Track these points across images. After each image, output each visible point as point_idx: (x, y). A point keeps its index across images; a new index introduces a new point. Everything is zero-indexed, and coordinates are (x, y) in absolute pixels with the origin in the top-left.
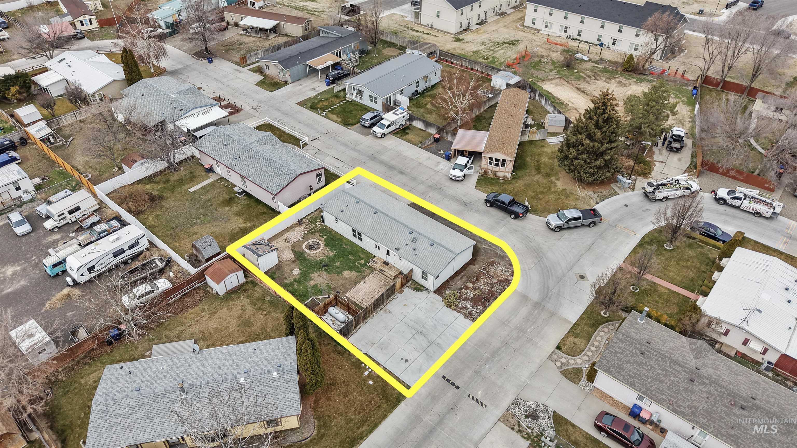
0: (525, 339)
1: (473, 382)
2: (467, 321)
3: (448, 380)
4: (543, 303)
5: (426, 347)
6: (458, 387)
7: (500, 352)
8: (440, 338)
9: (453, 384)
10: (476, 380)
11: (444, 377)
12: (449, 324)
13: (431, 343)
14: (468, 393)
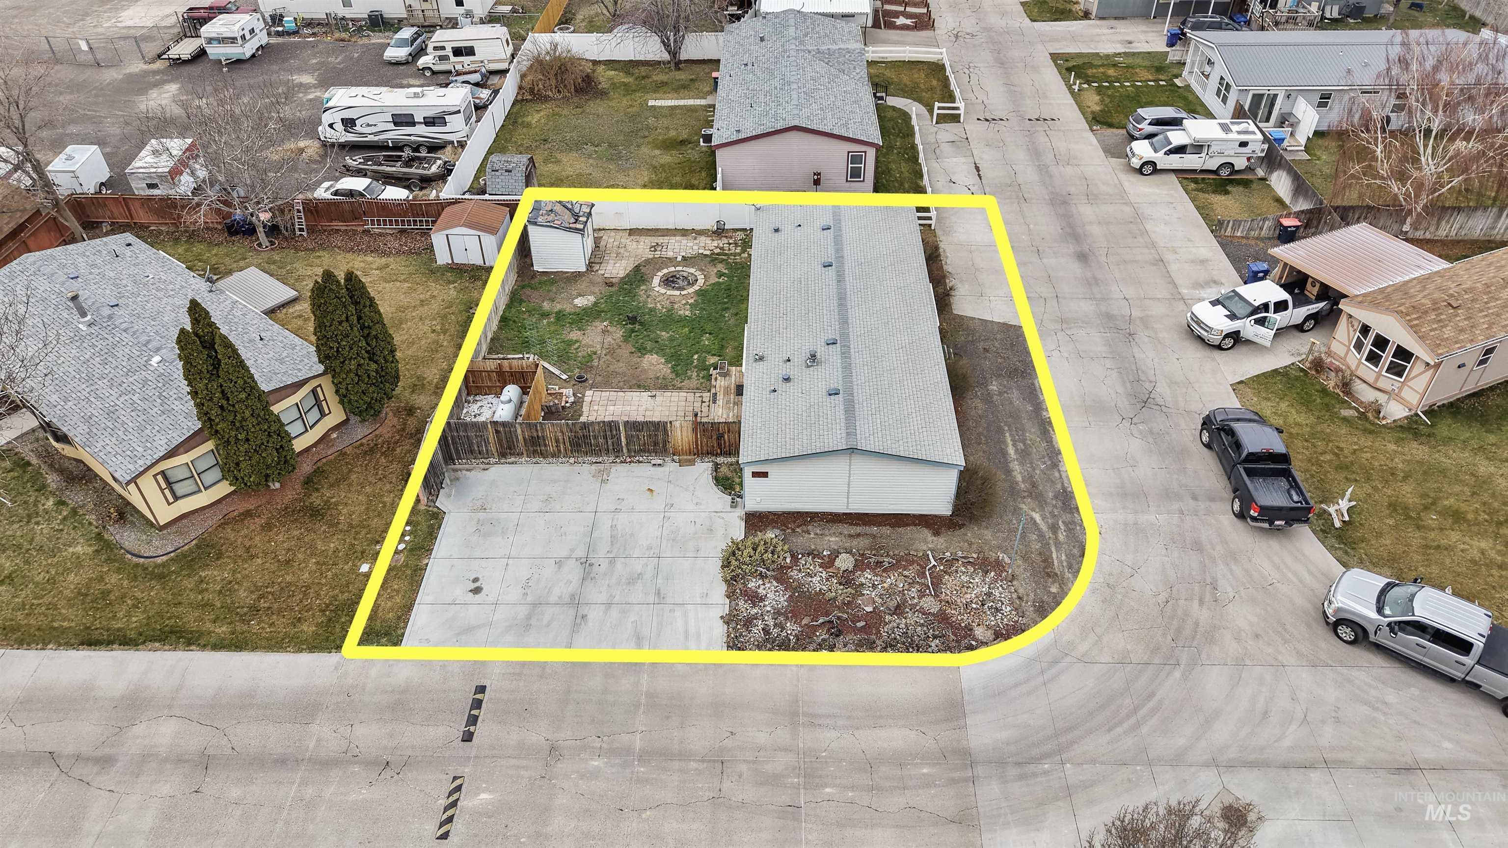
0: (785, 799)
1: (513, 762)
2: (720, 629)
3: (477, 704)
4: (980, 770)
5: (553, 599)
6: (468, 737)
7: (676, 765)
8: (606, 611)
9: (473, 720)
10: (524, 763)
11: (481, 689)
12: (669, 600)
13: (575, 602)
14: (467, 770)
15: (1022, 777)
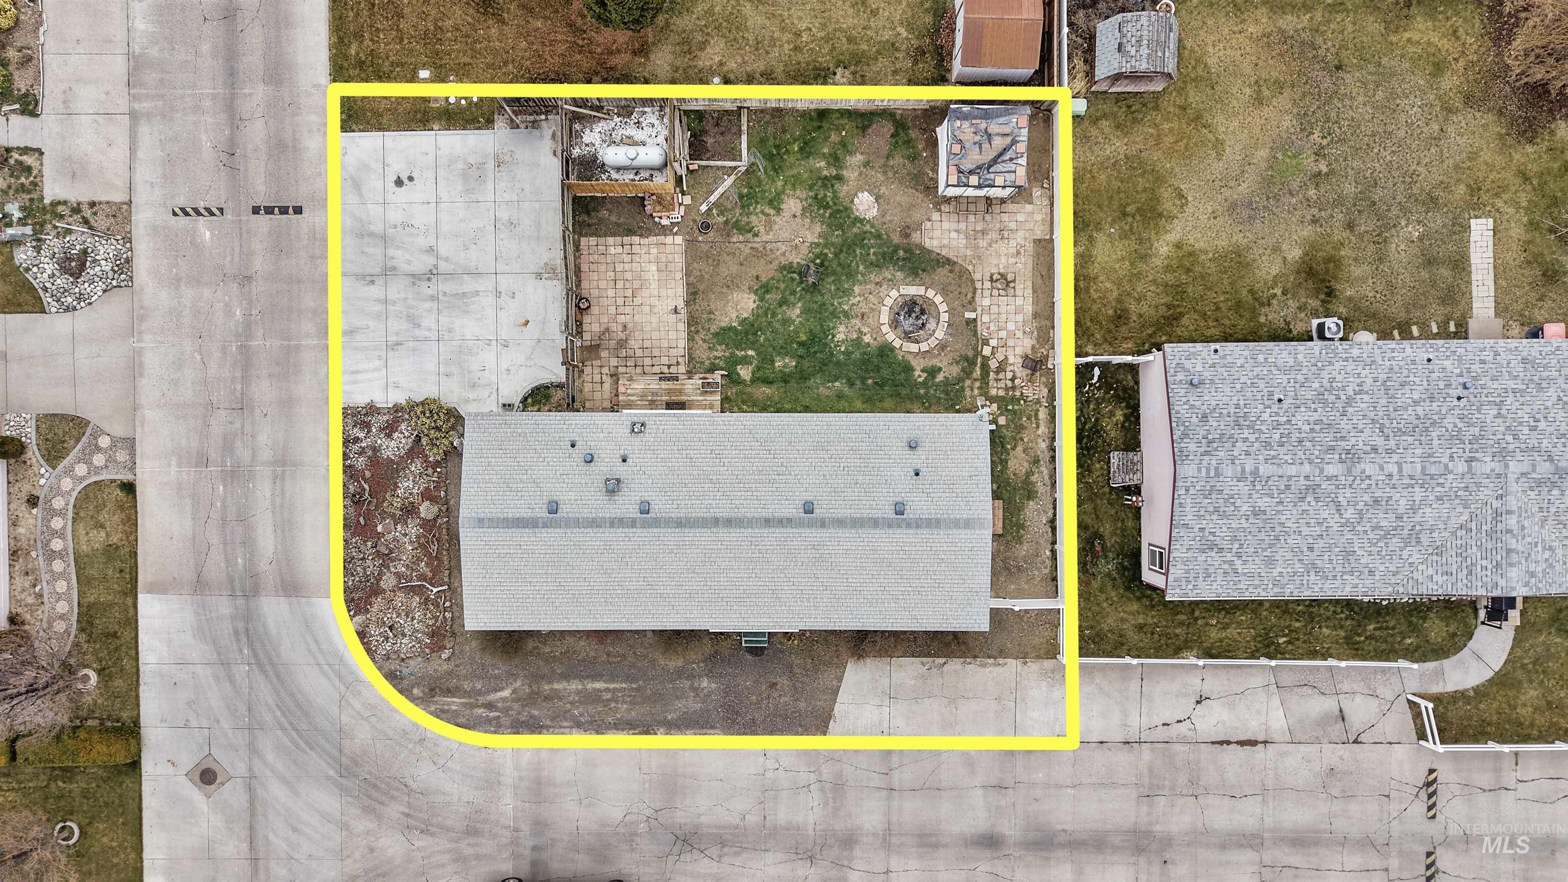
0: (213, 456)
1: (237, 250)
2: (361, 400)
3: (284, 211)
4: (240, 601)
5: (391, 252)
6: (256, 210)
7: (238, 374)
8: (379, 301)
9: (269, 210)
10: (237, 259)
11: (298, 210)
12: (390, 354)
13: (389, 271)
14: (228, 216)
15: (236, 633)
